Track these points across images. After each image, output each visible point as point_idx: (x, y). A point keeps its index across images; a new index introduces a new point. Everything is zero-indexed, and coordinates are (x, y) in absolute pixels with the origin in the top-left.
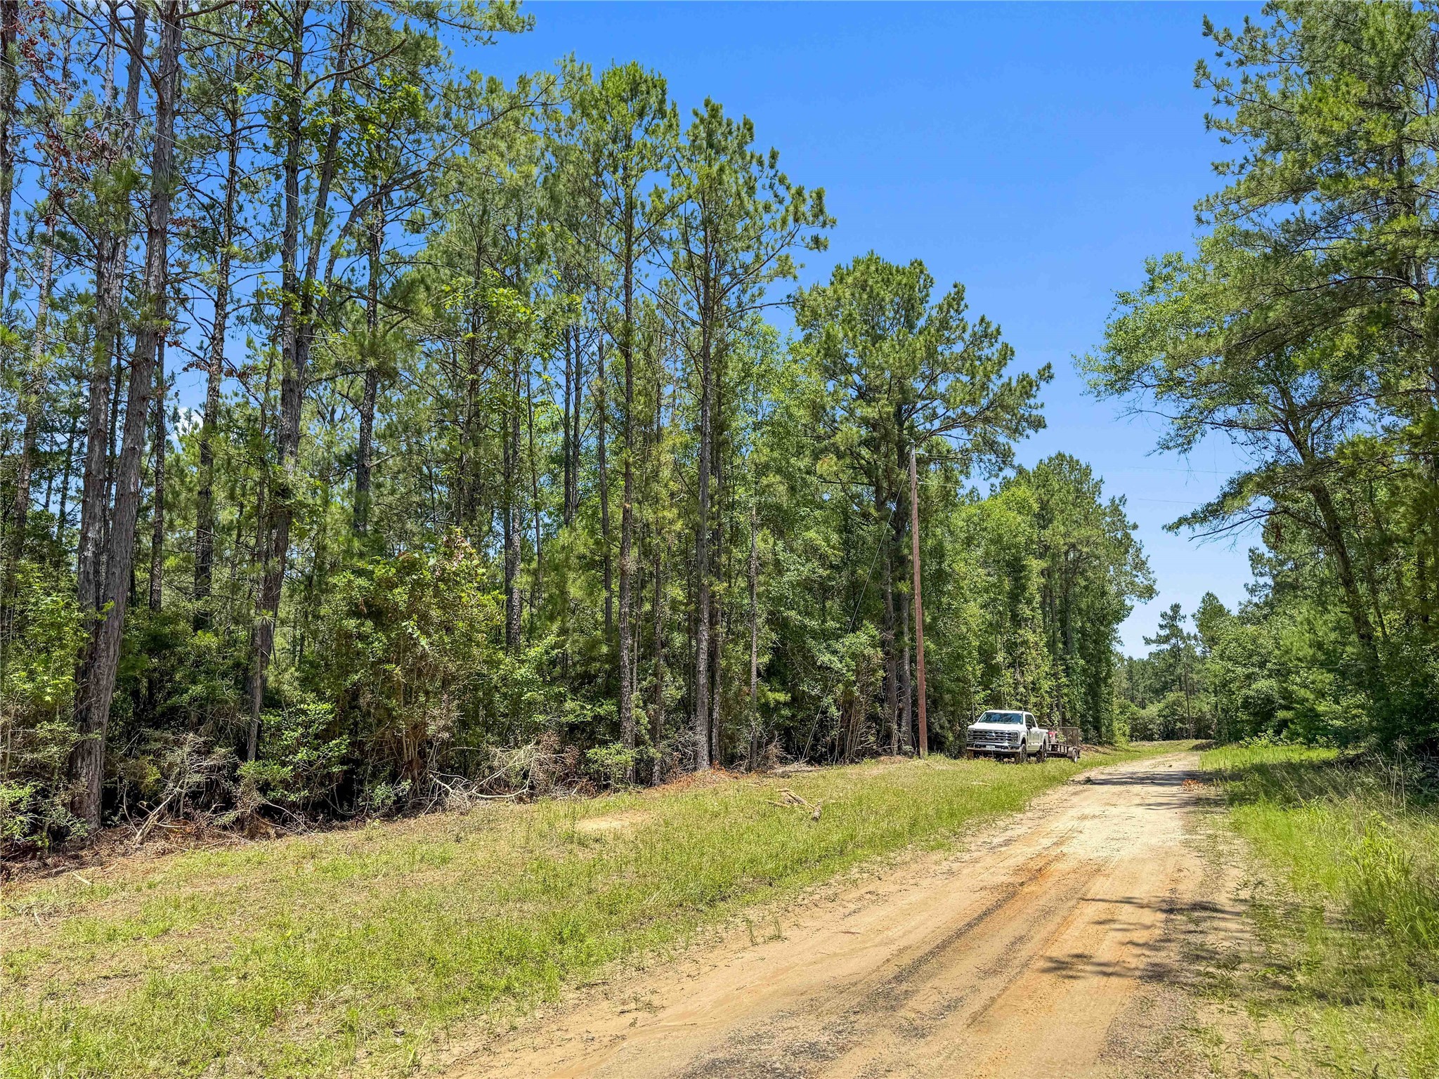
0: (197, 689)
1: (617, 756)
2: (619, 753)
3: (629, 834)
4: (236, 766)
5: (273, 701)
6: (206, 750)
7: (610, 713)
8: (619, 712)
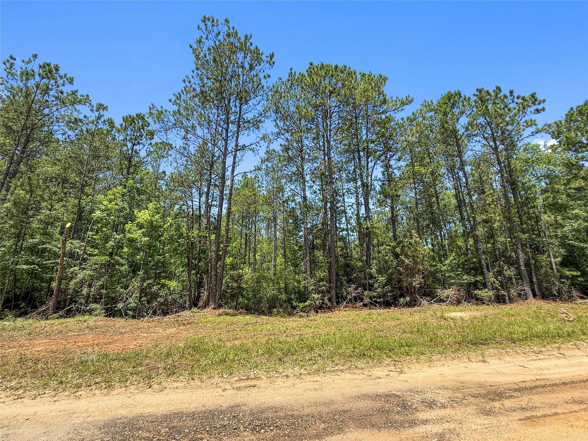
0: (355, 275)
1: (485, 293)
2: (486, 292)
3: (466, 318)
4: (363, 292)
5: (372, 277)
6: (356, 288)
7: (481, 280)
8: (484, 279)
